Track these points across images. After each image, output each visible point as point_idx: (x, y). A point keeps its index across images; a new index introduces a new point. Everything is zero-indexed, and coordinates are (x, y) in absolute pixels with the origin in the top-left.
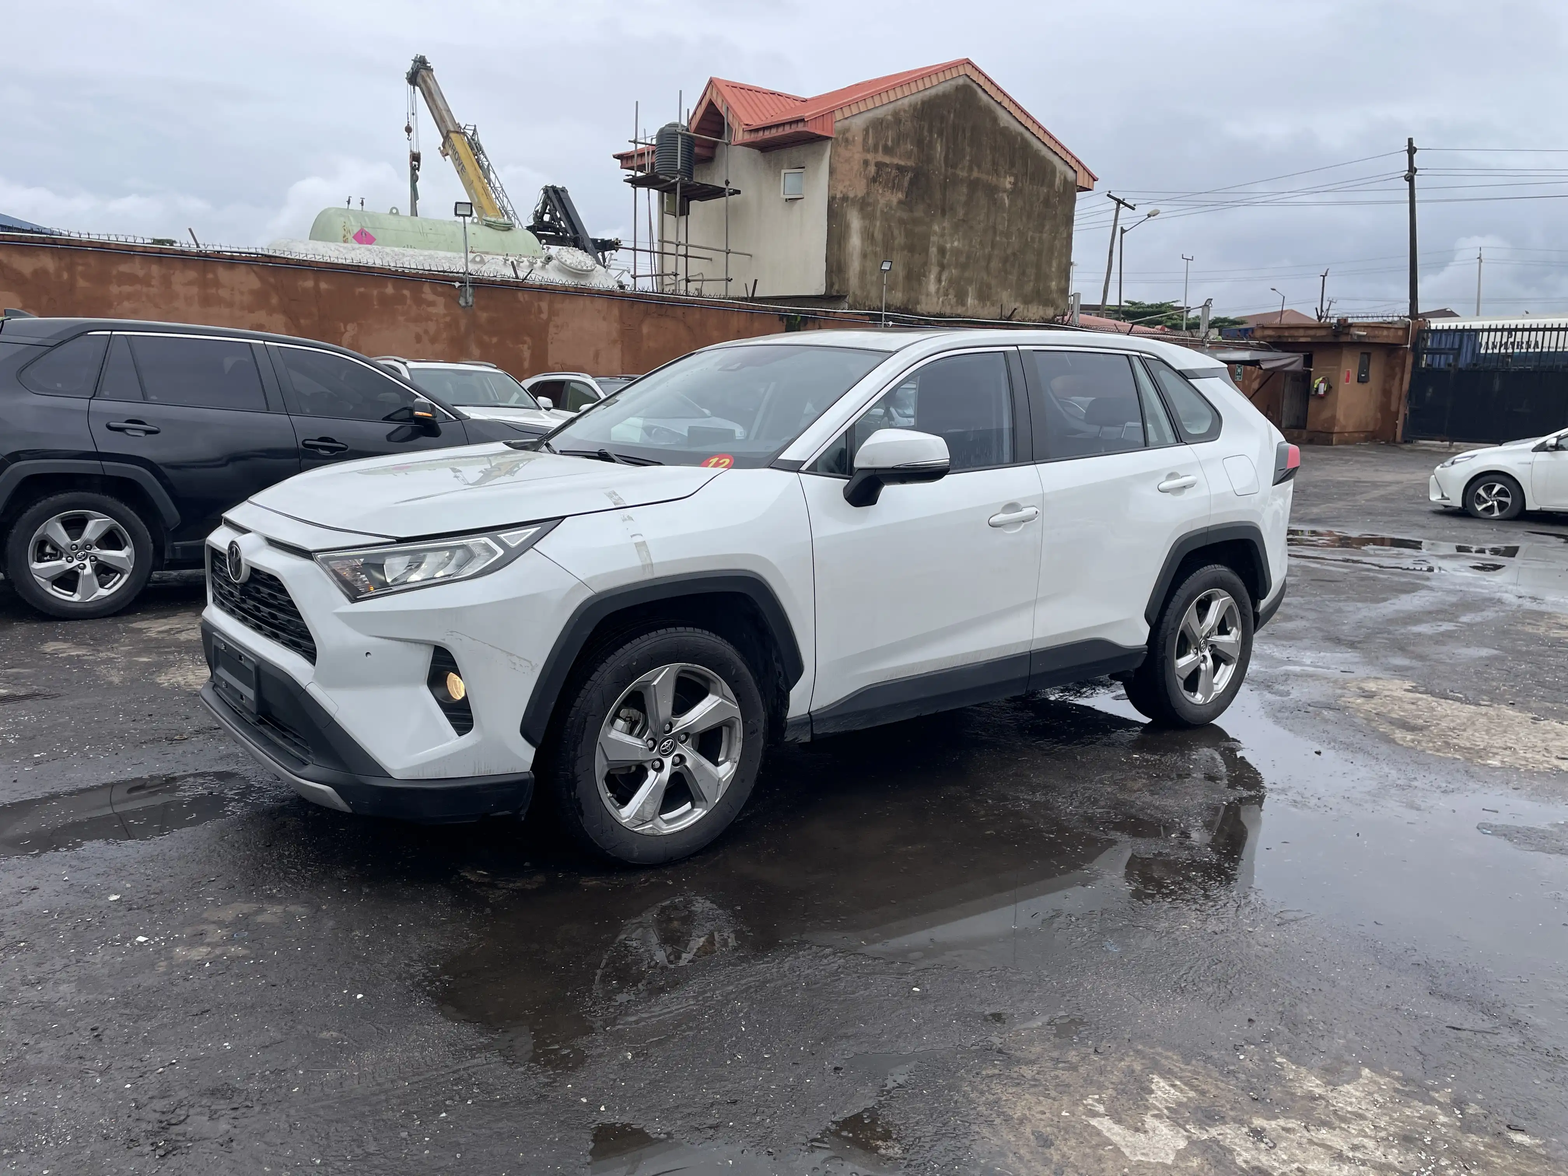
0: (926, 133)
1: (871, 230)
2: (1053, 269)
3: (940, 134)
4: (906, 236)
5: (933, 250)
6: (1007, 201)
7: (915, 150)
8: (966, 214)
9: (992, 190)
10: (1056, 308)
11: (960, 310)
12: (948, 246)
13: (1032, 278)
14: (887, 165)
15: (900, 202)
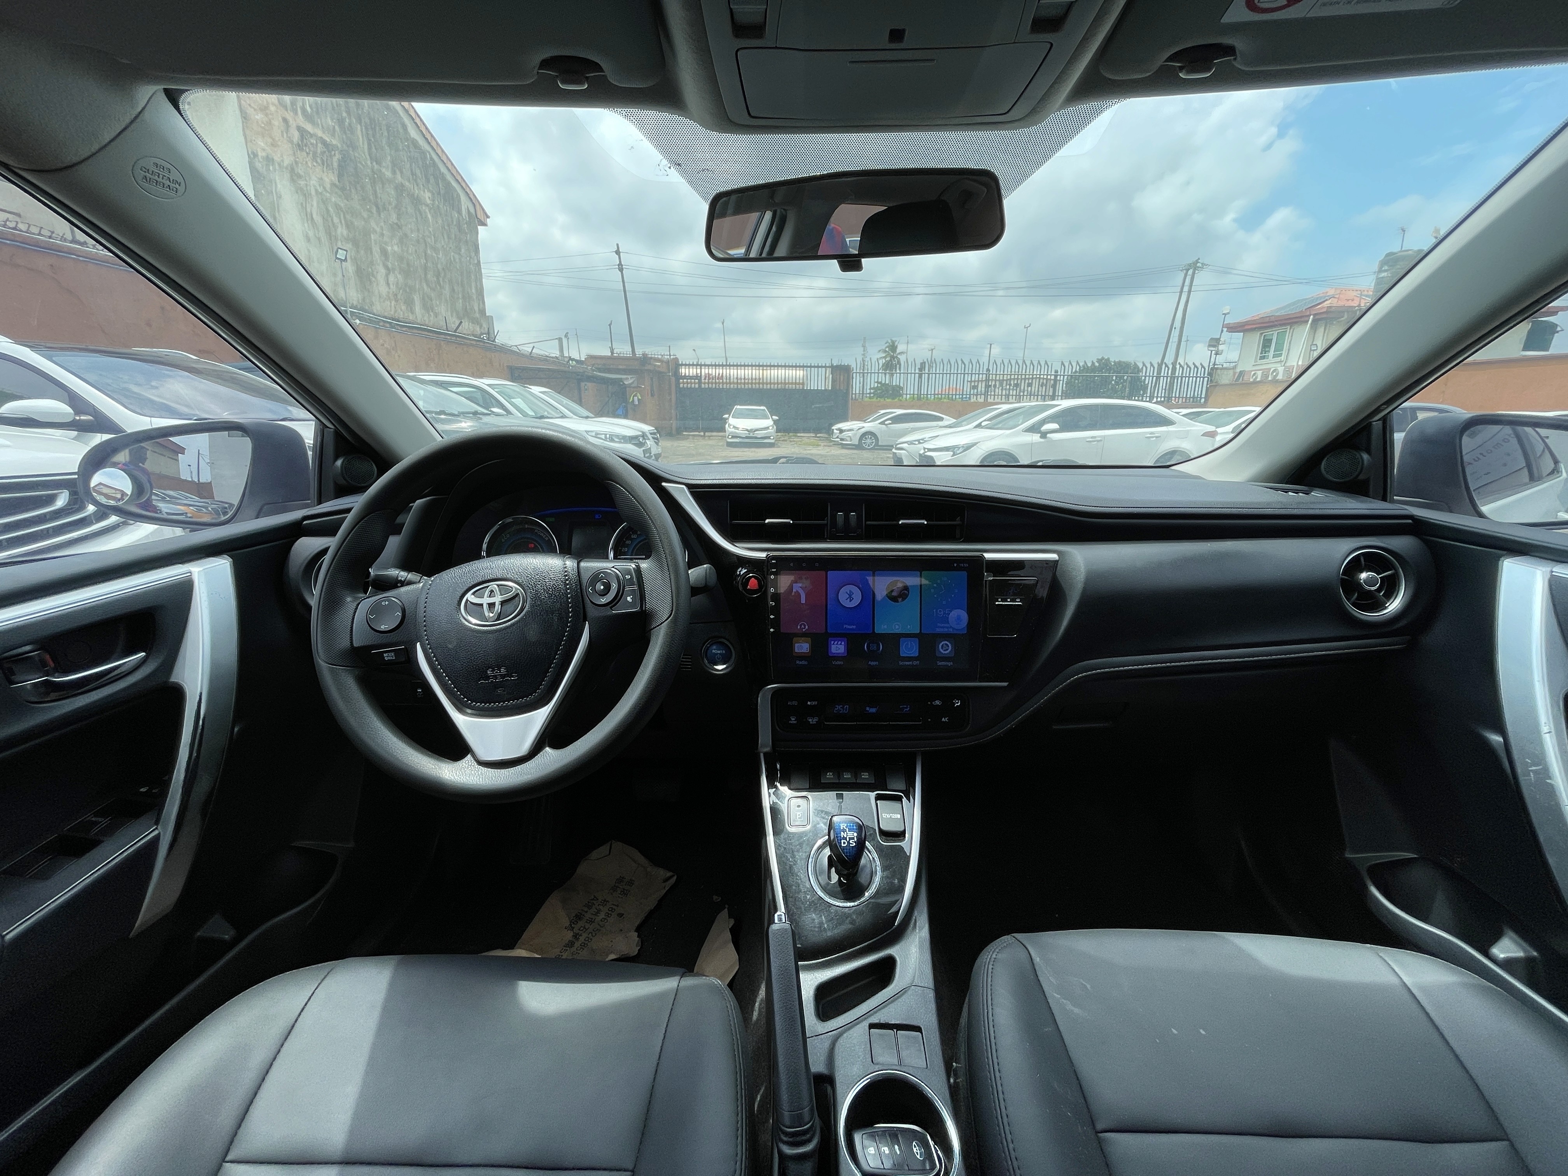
0: (344, 114)
1: (309, 210)
2: (474, 291)
3: (359, 120)
4: (348, 226)
5: (376, 250)
6: (429, 216)
7: (337, 128)
8: (398, 219)
9: (417, 201)
10: (481, 327)
11: (411, 317)
12: (389, 248)
13: (460, 296)
14: (312, 135)
15: (333, 185)
